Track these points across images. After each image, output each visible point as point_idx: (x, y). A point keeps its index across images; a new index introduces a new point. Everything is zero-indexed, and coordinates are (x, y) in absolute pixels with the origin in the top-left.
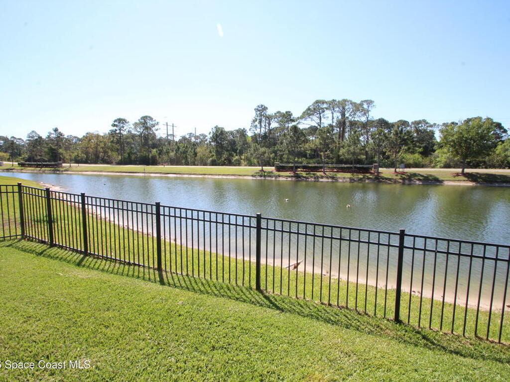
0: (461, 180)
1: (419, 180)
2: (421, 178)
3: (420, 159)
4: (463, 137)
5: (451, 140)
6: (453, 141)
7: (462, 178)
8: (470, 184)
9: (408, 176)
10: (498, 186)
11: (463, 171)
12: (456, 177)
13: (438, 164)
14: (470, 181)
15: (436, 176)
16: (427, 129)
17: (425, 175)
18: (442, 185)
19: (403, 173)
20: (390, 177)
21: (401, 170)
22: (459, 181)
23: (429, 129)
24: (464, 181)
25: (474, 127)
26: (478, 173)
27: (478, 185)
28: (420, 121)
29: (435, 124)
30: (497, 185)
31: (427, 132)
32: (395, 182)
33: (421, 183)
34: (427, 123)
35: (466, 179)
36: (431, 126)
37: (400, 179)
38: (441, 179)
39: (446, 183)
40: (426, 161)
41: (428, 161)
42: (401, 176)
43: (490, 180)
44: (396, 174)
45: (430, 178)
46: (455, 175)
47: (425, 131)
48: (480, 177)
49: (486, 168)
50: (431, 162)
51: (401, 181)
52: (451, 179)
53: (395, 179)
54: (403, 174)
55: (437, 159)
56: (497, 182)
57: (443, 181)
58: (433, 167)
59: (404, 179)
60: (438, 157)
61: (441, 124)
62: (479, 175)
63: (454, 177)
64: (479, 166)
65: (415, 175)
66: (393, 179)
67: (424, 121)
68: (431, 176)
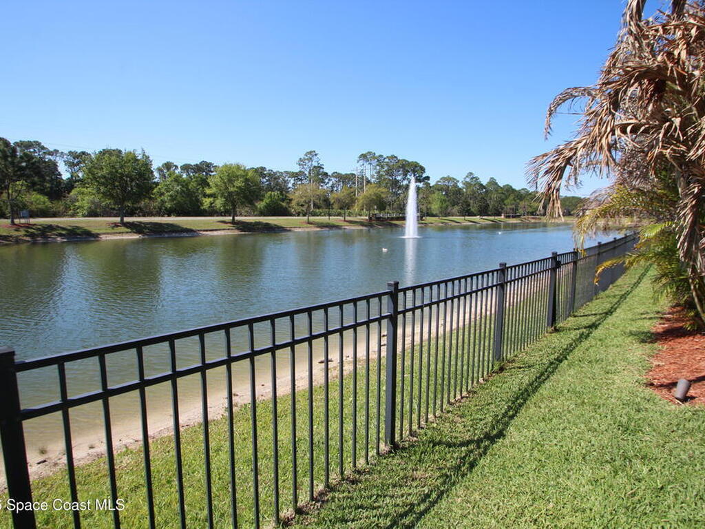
0: (123, 233)
1: (60, 235)
2: (64, 232)
3: (48, 204)
4: (117, 172)
5: (100, 174)
6: (104, 177)
7: (124, 229)
8: (136, 237)
9: (39, 229)
10: (168, 237)
11: (122, 220)
12: (115, 228)
13: (78, 210)
14: (134, 232)
15: (86, 228)
16: (44, 158)
17: (69, 228)
18: (97, 241)
19: (28, 226)
20: (5, 234)
21: (23, 221)
22: (120, 233)
23: (48, 157)
24: (127, 232)
25: (130, 161)
26: (141, 222)
27: (146, 237)
28: (29, 142)
29: (56, 151)
30: (166, 235)
31: (45, 162)
32: (18, 241)
33: (65, 240)
34: (43, 148)
35: (129, 230)
36: (50, 153)
37: (26, 235)
38: (94, 231)
39: (104, 237)
40: (59, 206)
41: (62, 207)
42: (27, 231)
43: (158, 230)
44: (14, 228)
45: (78, 231)
46: (113, 225)
47: (41, 160)
48: (145, 228)
49: (144, 216)
50: (67, 208)
51: (28, 239)
52: (109, 231)
53: (17, 237)
54: (29, 228)
55: (77, 204)
56: (166, 232)
57: (99, 234)
58: (73, 216)
59: (32, 235)
60: (78, 201)
61: (66, 152)
62: (143, 225)
63: (113, 228)
64: (135, 213)
65: (51, 228)
66: (11, 236)
67: (38, 144)
68: (78, 228)
